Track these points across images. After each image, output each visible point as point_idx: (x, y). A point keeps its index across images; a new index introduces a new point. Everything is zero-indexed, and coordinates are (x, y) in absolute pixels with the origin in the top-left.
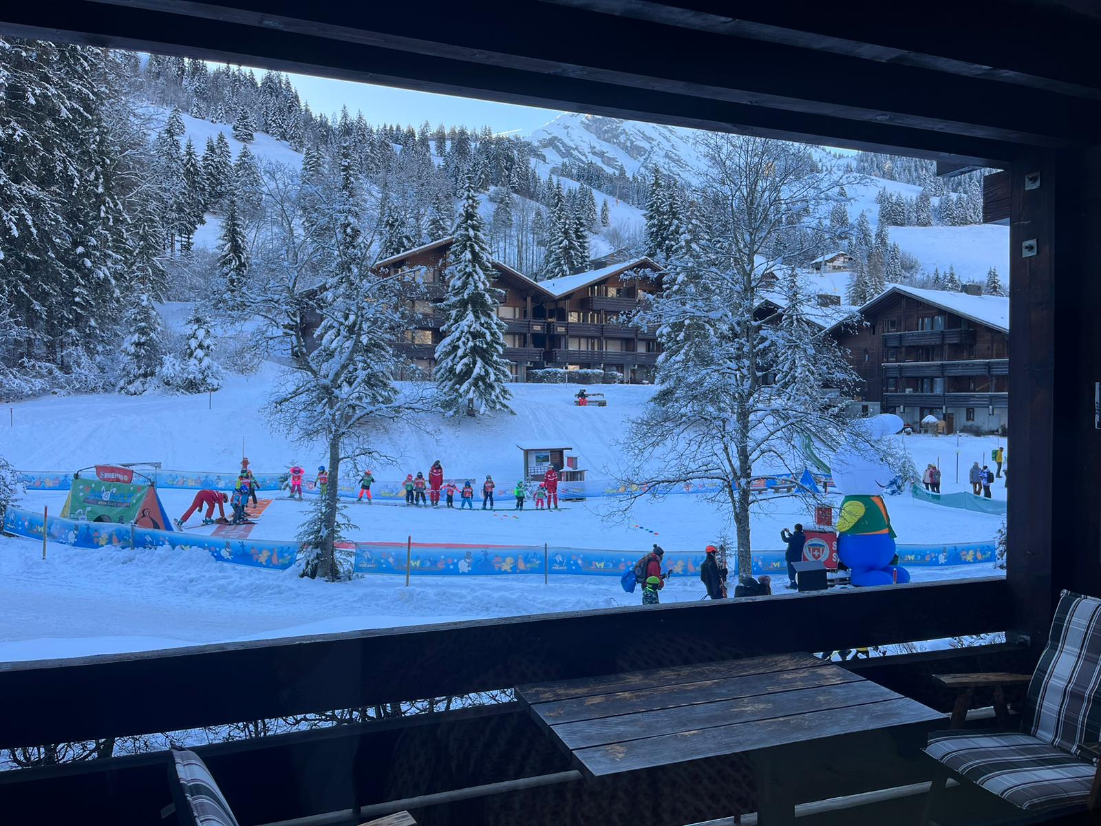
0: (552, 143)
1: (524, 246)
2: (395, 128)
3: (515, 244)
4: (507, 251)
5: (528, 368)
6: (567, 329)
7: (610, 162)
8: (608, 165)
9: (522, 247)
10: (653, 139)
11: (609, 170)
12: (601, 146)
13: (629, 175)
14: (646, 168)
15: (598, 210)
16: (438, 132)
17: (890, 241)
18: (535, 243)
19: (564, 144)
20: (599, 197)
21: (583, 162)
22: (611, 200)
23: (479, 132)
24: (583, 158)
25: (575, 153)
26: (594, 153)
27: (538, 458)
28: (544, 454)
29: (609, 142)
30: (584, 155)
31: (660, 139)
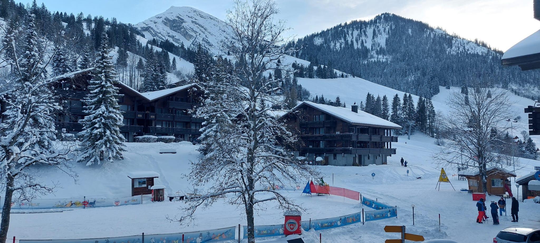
0: (147, 29)
1: (133, 77)
2: (63, 14)
3: (129, 75)
4: (124, 78)
5: (135, 136)
6: (156, 117)
7: (177, 40)
8: (176, 42)
9: (132, 76)
10: (197, 32)
11: (176, 44)
12: (173, 33)
13: (186, 47)
14: (194, 45)
15: (171, 61)
16: (88, 18)
17: (298, 83)
18: (139, 76)
19: (154, 31)
20: (171, 56)
21: (163, 39)
22: (177, 58)
23: (110, 20)
24: (163, 38)
25: (160, 35)
26: (169, 36)
27: (139, 182)
28: (143, 180)
29: (176, 31)
30: (164, 36)
31: (200, 32)
